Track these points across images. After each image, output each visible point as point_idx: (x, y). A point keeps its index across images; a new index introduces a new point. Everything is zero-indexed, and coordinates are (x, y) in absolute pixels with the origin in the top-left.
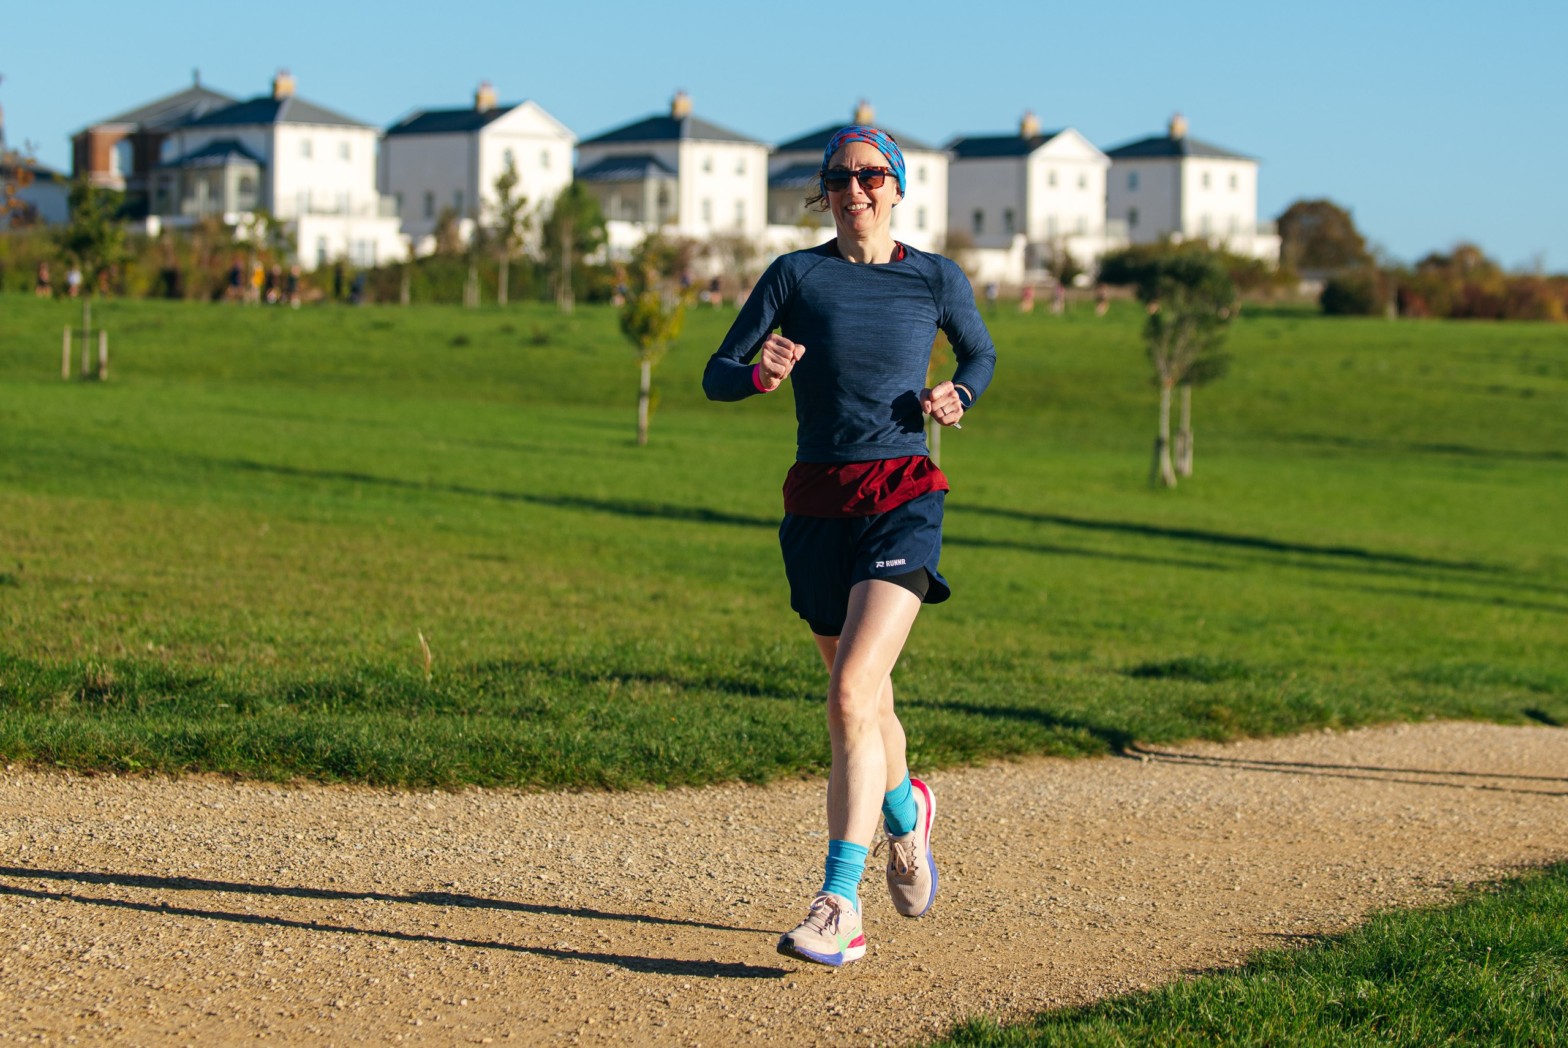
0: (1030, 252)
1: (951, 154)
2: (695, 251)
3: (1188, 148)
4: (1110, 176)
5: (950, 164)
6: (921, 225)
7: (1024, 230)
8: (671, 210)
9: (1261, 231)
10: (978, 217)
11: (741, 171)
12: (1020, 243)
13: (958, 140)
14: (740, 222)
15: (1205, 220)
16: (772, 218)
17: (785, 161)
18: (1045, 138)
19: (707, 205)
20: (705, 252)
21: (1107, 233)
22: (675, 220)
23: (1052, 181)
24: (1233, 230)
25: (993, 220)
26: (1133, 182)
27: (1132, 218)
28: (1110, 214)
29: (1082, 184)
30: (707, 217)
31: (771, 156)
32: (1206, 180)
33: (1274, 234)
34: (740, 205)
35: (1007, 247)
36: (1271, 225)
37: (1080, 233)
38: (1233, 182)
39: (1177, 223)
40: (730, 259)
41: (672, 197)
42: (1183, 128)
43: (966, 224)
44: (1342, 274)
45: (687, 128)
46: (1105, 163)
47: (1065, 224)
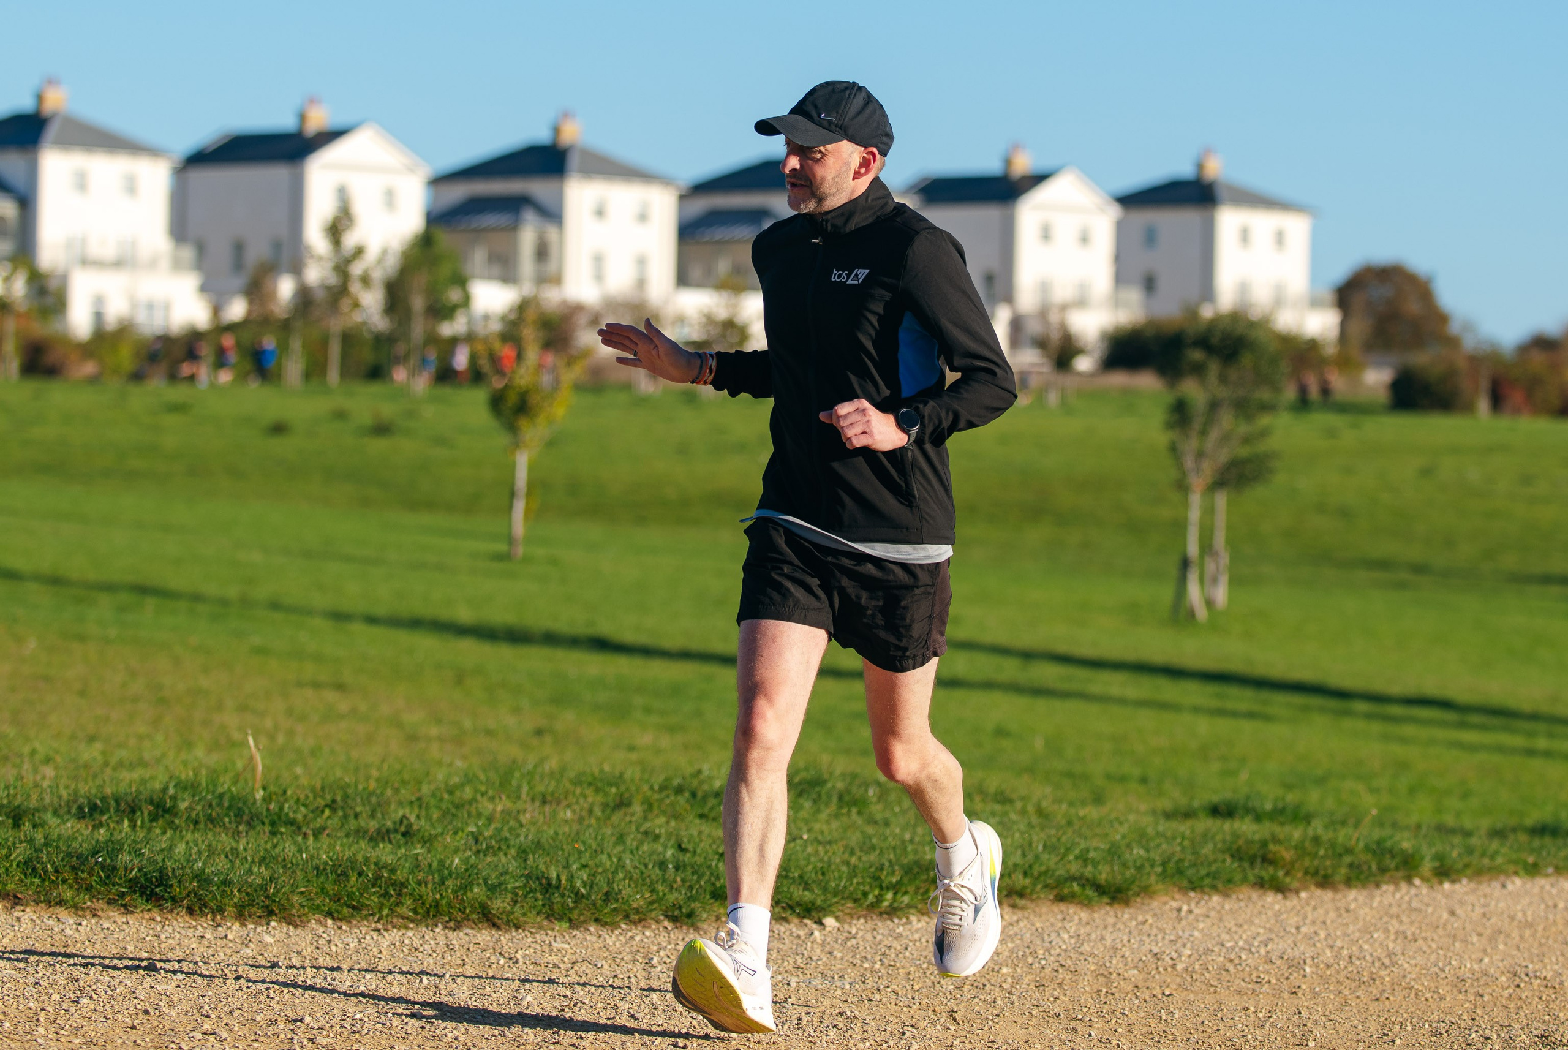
0: (1016, 325)
2: (581, 320)
3: (1221, 193)
4: (1121, 228)
7: (1008, 298)
8: (552, 267)
9: (1315, 303)
11: (643, 218)
13: (925, 179)
14: (641, 283)
15: (1243, 288)
16: (683, 279)
17: (701, 205)
18: (1037, 179)
19: (598, 260)
21: (1116, 303)
22: (557, 280)
23: (1046, 234)
24: (1279, 301)
26: (1150, 238)
27: (1149, 284)
28: (1120, 278)
29: (1084, 239)
30: (599, 276)
31: (683, 199)
32: (1245, 236)
33: (1333, 306)
34: (642, 262)
36: (1328, 296)
37: (1081, 303)
38: (1280, 238)
39: (1208, 291)
41: (554, 251)
42: (1216, 169)
44: (1417, 359)
45: (573, 161)
46: (1114, 212)
47: (1062, 293)
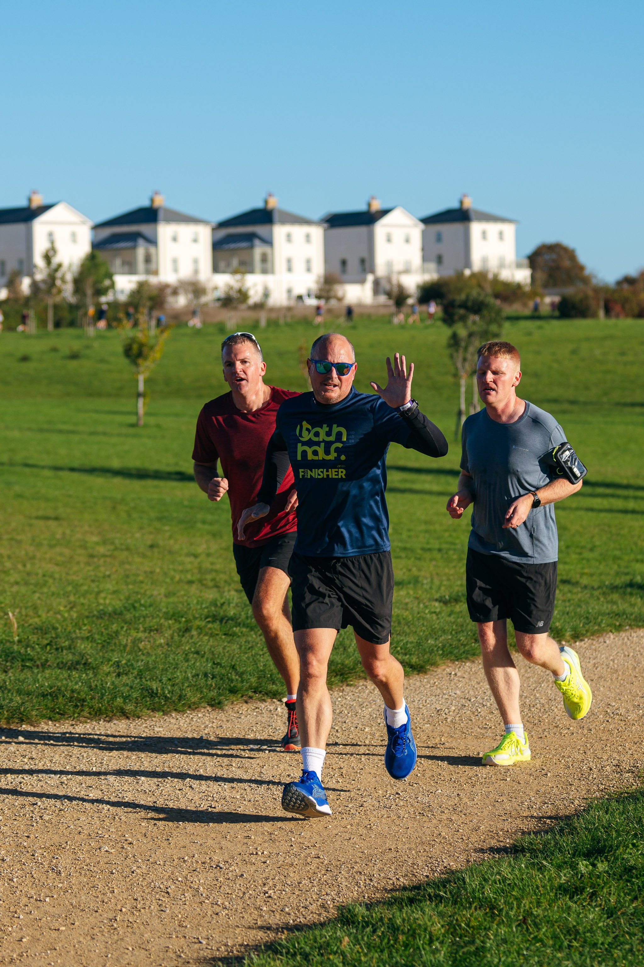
0: (377, 283)
1: (326, 225)
2: (169, 291)
3: (472, 215)
4: (424, 234)
5: (325, 231)
6: (309, 270)
7: (372, 271)
8: (153, 266)
9: (519, 266)
10: (344, 263)
11: (195, 241)
12: (370, 278)
13: (329, 216)
14: (196, 272)
15: (485, 260)
16: (216, 269)
17: (223, 232)
18: (385, 212)
19: (175, 261)
20: (175, 292)
21: (424, 270)
22: (156, 273)
23: (389, 240)
24: (502, 265)
25: (354, 264)
26: (439, 238)
27: (439, 260)
28: (425, 259)
29: (407, 241)
30: (176, 270)
31: (214, 230)
32: (484, 235)
33: (527, 267)
34: (196, 261)
35: (362, 281)
36: (525, 261)
37: (407, 271)
38: (501, 235)
39: (468, 263)
40: (190, 296)
41: (154, 258)
42: (469, 203)
43: (337, 267)
44: (570, 291)
45: (161, 215)
46: (421, 226)
47: (397, 266)
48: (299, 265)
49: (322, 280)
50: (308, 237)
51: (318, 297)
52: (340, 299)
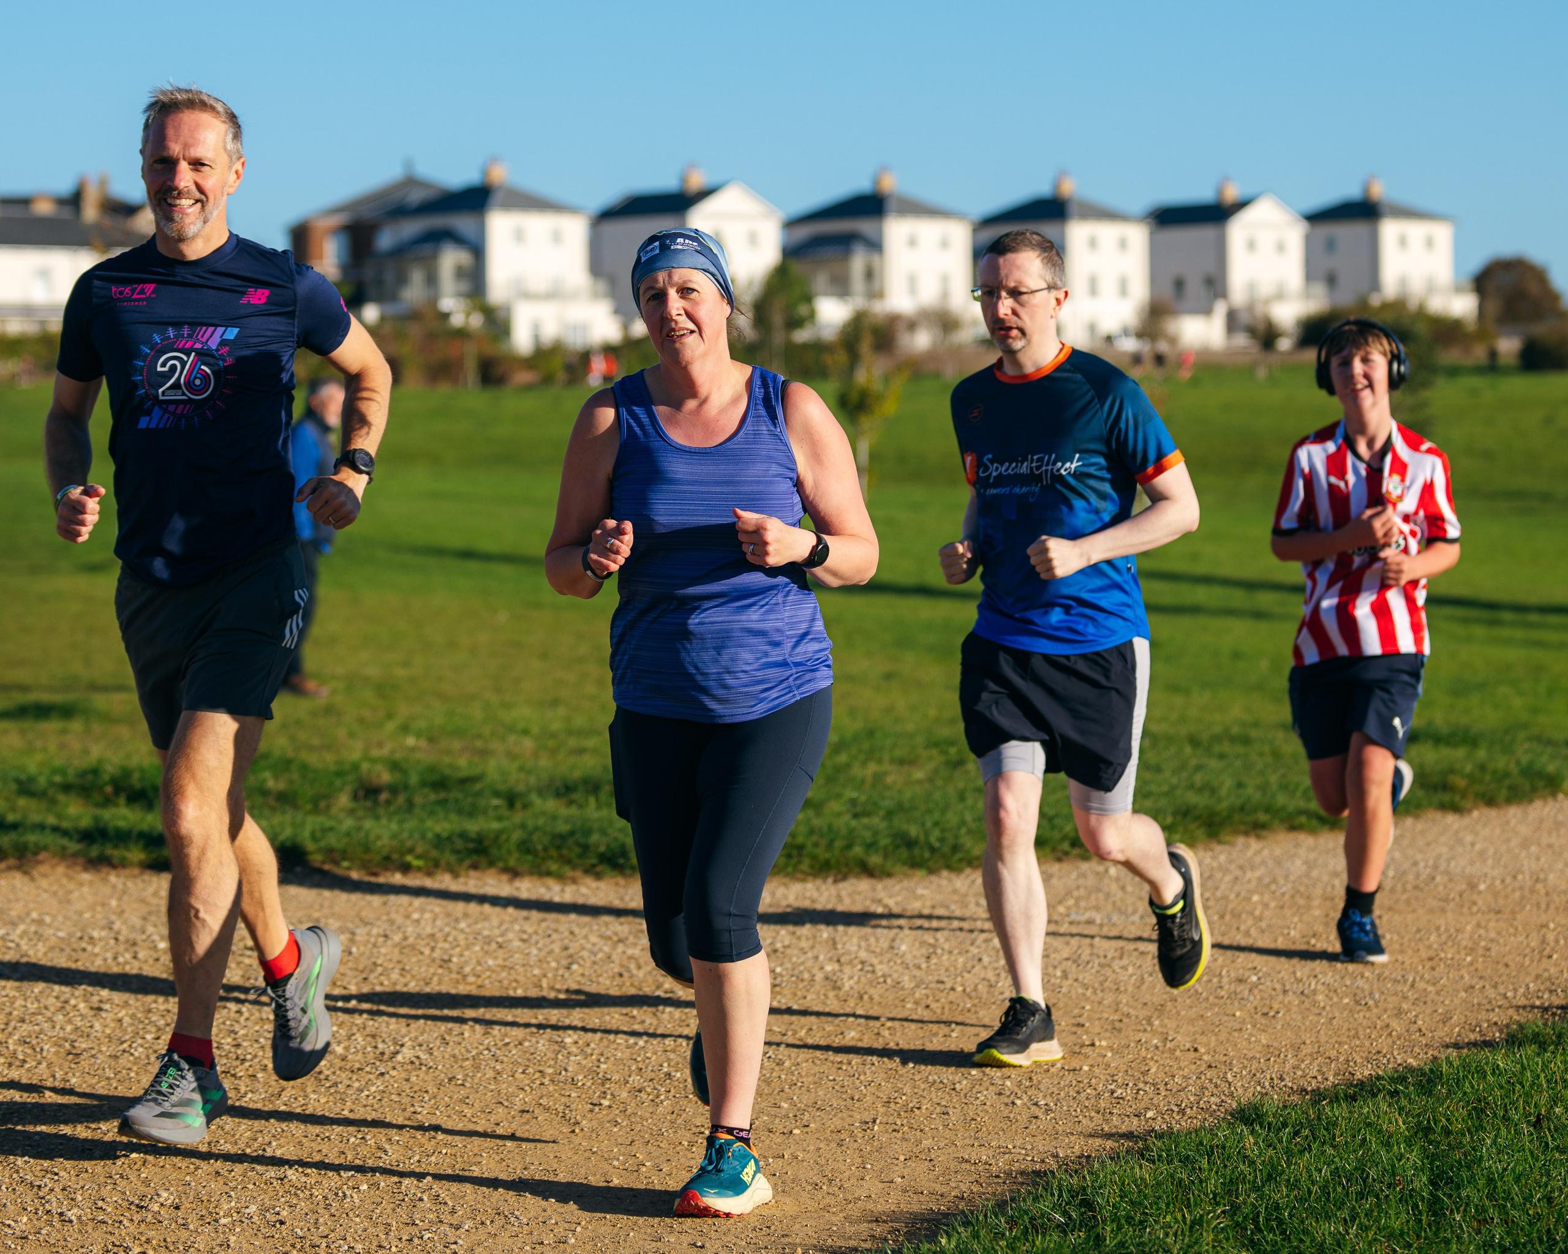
0: (1232, 315)
1: (1152, 222)
2: (902, 325)
3: (1384, 209)
4: (1309, 241)
5: (1151, 234)
6: (1124, 293)
7: (1224, 296)
8: (876, 285)
9: (1458, 290)
10: (1179, 285)
11: (944, 245)
12: (1220, 310)
13: (1158, 209)
14: (945, 295)
15: (1403, 281)
17: (988, 234)
18: (1241, 205)
19: (912, 279)
20: (912, 325)
21: (1307, 295)
22: (881, 295)
23: (1251, 245)
24: (1430, 289)
25: (1194, 286)
26: (1331, 245)
27: (1331, 280)
28: (1310, 275)
29: (1280, 248)
30: (913, 291)
31: (975, 230)
32: (1403, 242)
33: (1472, 291)
34: (945, 280)
35: (1207, 311)
36: (1468, 284)
37: (1280, 297)
38: (1430, 243)
39: (1375, 283)
40: (937, 333)
41: (878, 273)
42: (1379, 191)
43: (1167, 290)
44: (1541, 330)
45: (891, 205)
46: (1303, 227)
47: (1266, 289)
48: (1108, 286)
49: (1147, 308)
50: (1123, 244)
51: (1140, 335)
52: (1173, 341)
